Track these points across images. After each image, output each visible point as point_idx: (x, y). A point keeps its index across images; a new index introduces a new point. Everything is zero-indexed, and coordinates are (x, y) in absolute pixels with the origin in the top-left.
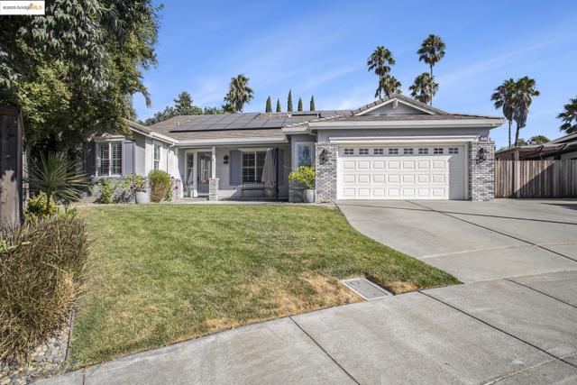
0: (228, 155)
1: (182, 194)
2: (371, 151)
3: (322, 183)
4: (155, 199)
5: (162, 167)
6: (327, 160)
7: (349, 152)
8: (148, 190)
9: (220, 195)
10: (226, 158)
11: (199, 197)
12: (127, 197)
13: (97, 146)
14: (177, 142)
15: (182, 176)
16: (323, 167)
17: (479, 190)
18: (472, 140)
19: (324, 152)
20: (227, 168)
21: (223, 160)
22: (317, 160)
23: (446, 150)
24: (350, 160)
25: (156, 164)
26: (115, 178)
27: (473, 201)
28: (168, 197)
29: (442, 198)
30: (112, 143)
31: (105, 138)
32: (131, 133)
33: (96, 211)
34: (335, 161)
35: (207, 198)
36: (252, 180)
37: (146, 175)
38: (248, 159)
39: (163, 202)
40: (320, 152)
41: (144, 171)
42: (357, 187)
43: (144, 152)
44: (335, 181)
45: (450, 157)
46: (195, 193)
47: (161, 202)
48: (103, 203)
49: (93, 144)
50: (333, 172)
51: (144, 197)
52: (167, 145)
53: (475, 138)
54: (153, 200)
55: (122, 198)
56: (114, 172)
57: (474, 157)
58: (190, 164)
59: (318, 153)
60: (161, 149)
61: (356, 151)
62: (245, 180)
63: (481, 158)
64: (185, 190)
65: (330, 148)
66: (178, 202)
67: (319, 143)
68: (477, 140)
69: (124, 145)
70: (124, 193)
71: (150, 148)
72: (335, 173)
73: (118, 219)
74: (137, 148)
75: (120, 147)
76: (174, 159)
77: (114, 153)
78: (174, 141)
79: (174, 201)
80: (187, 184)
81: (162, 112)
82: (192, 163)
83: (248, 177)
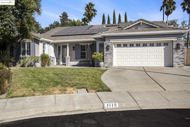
0: (75, 46)
1: (55, 63)
2: (128, 45)
3: (107, 59)
4: (43, 65)
5: (46, 52)
6: (109, 49)
7: (119, 45)
8: (40, 62)
9: (71, 64)
10: (74, 47)
11: (63, 64)
12: (32, 64)
13: (21, 44)
14: (53, 41)
15: (56, 56)
16: (107, 52)
17: (177, 62)
18: (174, 40)
19: (108, 46)
20: (74, 52)
21: (72, 49)
22: (105, 49)
23: (162, 44)
24: (119, 49)
25: (44, 51)
26: (28, 57)
27: (174, 67)
28: (48, 65)
29: (161, 66)
30: (27, 43)
31: (24, 41)
32: (33, 39)
33: (19, 70)
34: (112, 49)
35: (65, 65)
36: (85, 57)
37: (40, 56)
38: (83, 48)
39: (46, 66)
40: (106, 46)
41: (38, 54)
42: (122, 61)
43: (39, 46)
44: (112, 58)
45: (164, 47)
46: (61, 63)
47: (46, 67)
48: (23, 67)
49: (19, 43)
50: (111, 54)
51: (38, 65)
52: (48, 43)
53: (175, 39)
54: (42, 66)
55: (31, 65)
56: (28, 55)
57: (174, 47)
58: (59, 50)
59: (105, 46)
60: (46, 44)
61: (122, 45)
62: (82, 57)
63: (177, 48)
64: (57, 62)
65: (110, 44)
66: (53, 67)
67: (106, 42)
68: (176, 39)
69: (31, 44)
70: (31, 63)
71: (41, 45)
72: (112, 55)
73: (24, 72)
74: (36, 45)
75: (30, 44)
76: (52, 48)
77: (27, 47)
78: (52, 41)
79: (51, 66)
80: (58, 59)
81: (53, 24)
82: (60, 50)
83: (83, 56)
